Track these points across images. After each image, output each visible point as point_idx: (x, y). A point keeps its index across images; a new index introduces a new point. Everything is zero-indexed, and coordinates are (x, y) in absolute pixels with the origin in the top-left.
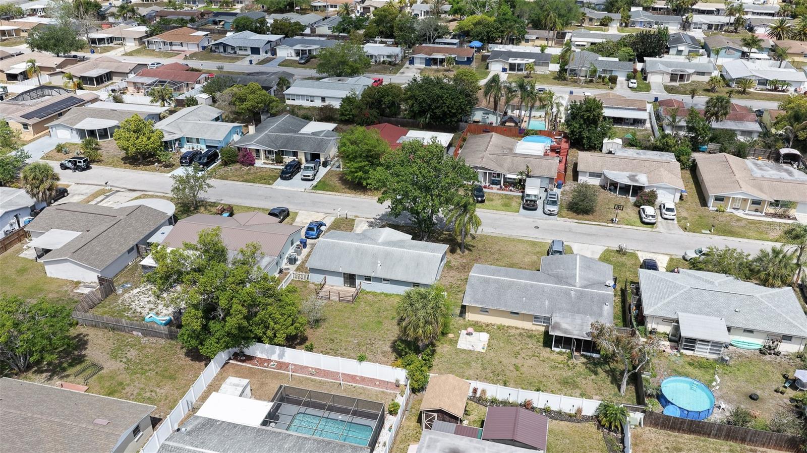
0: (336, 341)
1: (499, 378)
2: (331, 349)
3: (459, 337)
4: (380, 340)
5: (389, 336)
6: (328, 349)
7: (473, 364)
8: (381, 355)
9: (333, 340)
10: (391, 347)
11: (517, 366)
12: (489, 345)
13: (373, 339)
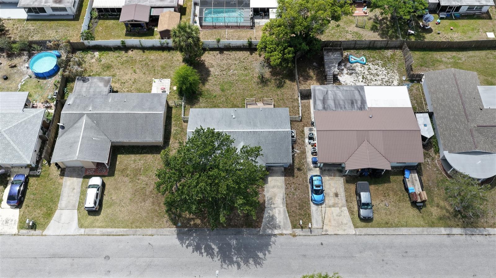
0: (243, 68)
1: (145, 62)
2: (244, 62)
3: (170, 88)
4: (218, 75)
5: (213, 80)
6: (245, 61)
7: (160, 69)
8: (214, 64)
9: (245, 69)
10: (209, 71)
11: (135, 72)
12: (151, 85)
13: (222, 75)
